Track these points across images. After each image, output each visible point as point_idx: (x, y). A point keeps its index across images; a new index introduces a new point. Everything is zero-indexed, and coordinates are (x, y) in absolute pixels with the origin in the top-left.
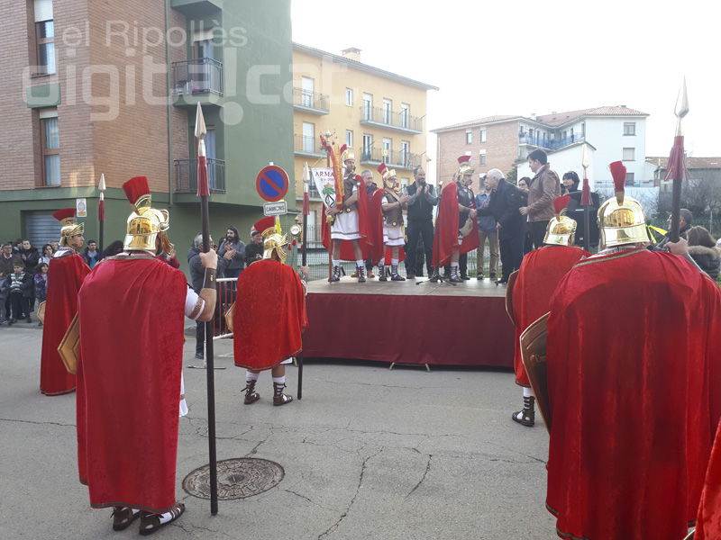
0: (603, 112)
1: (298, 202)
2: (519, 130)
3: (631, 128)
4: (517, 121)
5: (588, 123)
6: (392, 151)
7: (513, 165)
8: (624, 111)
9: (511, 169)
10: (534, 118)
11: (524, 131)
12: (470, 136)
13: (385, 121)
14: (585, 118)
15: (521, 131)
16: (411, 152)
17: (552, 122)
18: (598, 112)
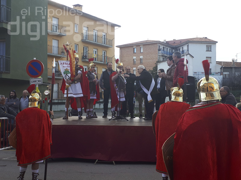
0: (197, 40)
1: (49, 79)
2: (158, 47)
3: (210, 48)
4: (157, 43)
5: (190, 45)
6: (98, 55)
7: (155, 64)
8: (206, 40)
9: (154, 65)
10: (165, 42)
11: (160, 48)
12: (135, 49)
13: (94, 41)
14: (189, 43)
15: (159, 48)
16: (107, 56)
17: (173, 44)
18: (194, 40)
